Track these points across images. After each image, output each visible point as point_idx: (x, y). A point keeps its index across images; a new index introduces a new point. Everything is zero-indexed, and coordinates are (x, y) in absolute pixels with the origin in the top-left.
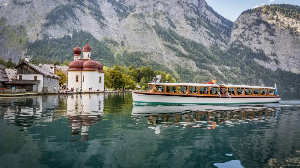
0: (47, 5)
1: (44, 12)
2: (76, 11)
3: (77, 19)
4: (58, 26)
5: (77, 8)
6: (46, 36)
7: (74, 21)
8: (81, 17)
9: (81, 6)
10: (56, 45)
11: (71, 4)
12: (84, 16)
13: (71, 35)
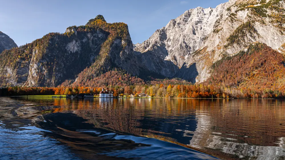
2: (256, 25)
4: (235, 45)
5: (257, 21)
6: (224, 56)
7: (252, 35)
8: (260, 29)
9: (261, 18)
13: (246, 49)
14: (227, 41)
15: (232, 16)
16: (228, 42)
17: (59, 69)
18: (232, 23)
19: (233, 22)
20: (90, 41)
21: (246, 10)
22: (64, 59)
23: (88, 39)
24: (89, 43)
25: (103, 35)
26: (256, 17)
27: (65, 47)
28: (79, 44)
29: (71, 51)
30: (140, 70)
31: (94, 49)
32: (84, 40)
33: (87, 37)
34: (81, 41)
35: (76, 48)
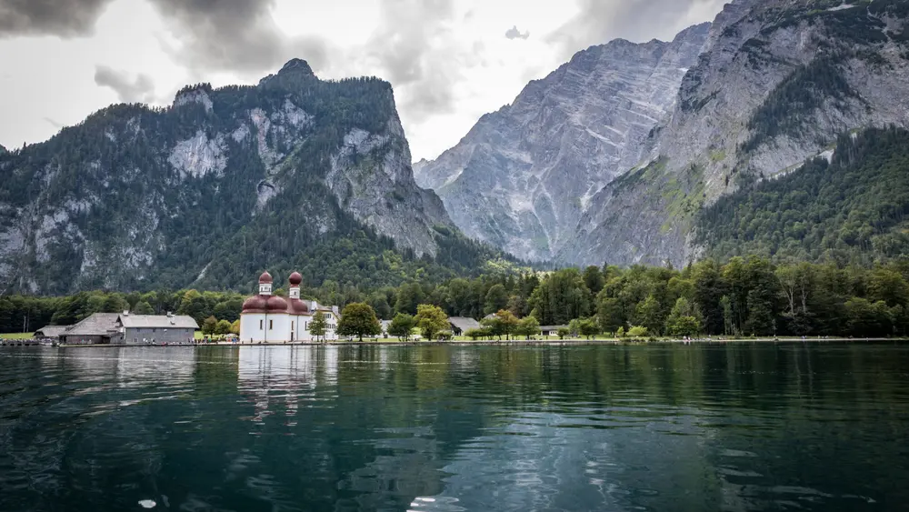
0: (759, 85)
1: (751, 109)
2: (850, 68)
3: (852, 95)
4: (782, 140)
5: (852, 57)
6: (746, 179)
7: (842, 104)
8: (869, 83)
9: (866, 44)
10: (769, 200)
11: (830, 51)
12: (879, 73)
13: (828, 155)
14: (750, 129)
15: (753, 49)
16: (754, 132)
17: (137, 235)
18: (757, 71)
19: (757, 68)
20: (261, 138)
21: (804, 23)
22: (162, 201)
23: (254, 130)
24: (254, 145)
25: (306, 118)
26: (845, 44)
27: (165, 156)
28: (219, 147)
29: (189, 170)
30: (437, 238)
31: (273, 165)
32: (239, 135)
33: (250, 123)
34: (227, 135)
35: (208, 164)
